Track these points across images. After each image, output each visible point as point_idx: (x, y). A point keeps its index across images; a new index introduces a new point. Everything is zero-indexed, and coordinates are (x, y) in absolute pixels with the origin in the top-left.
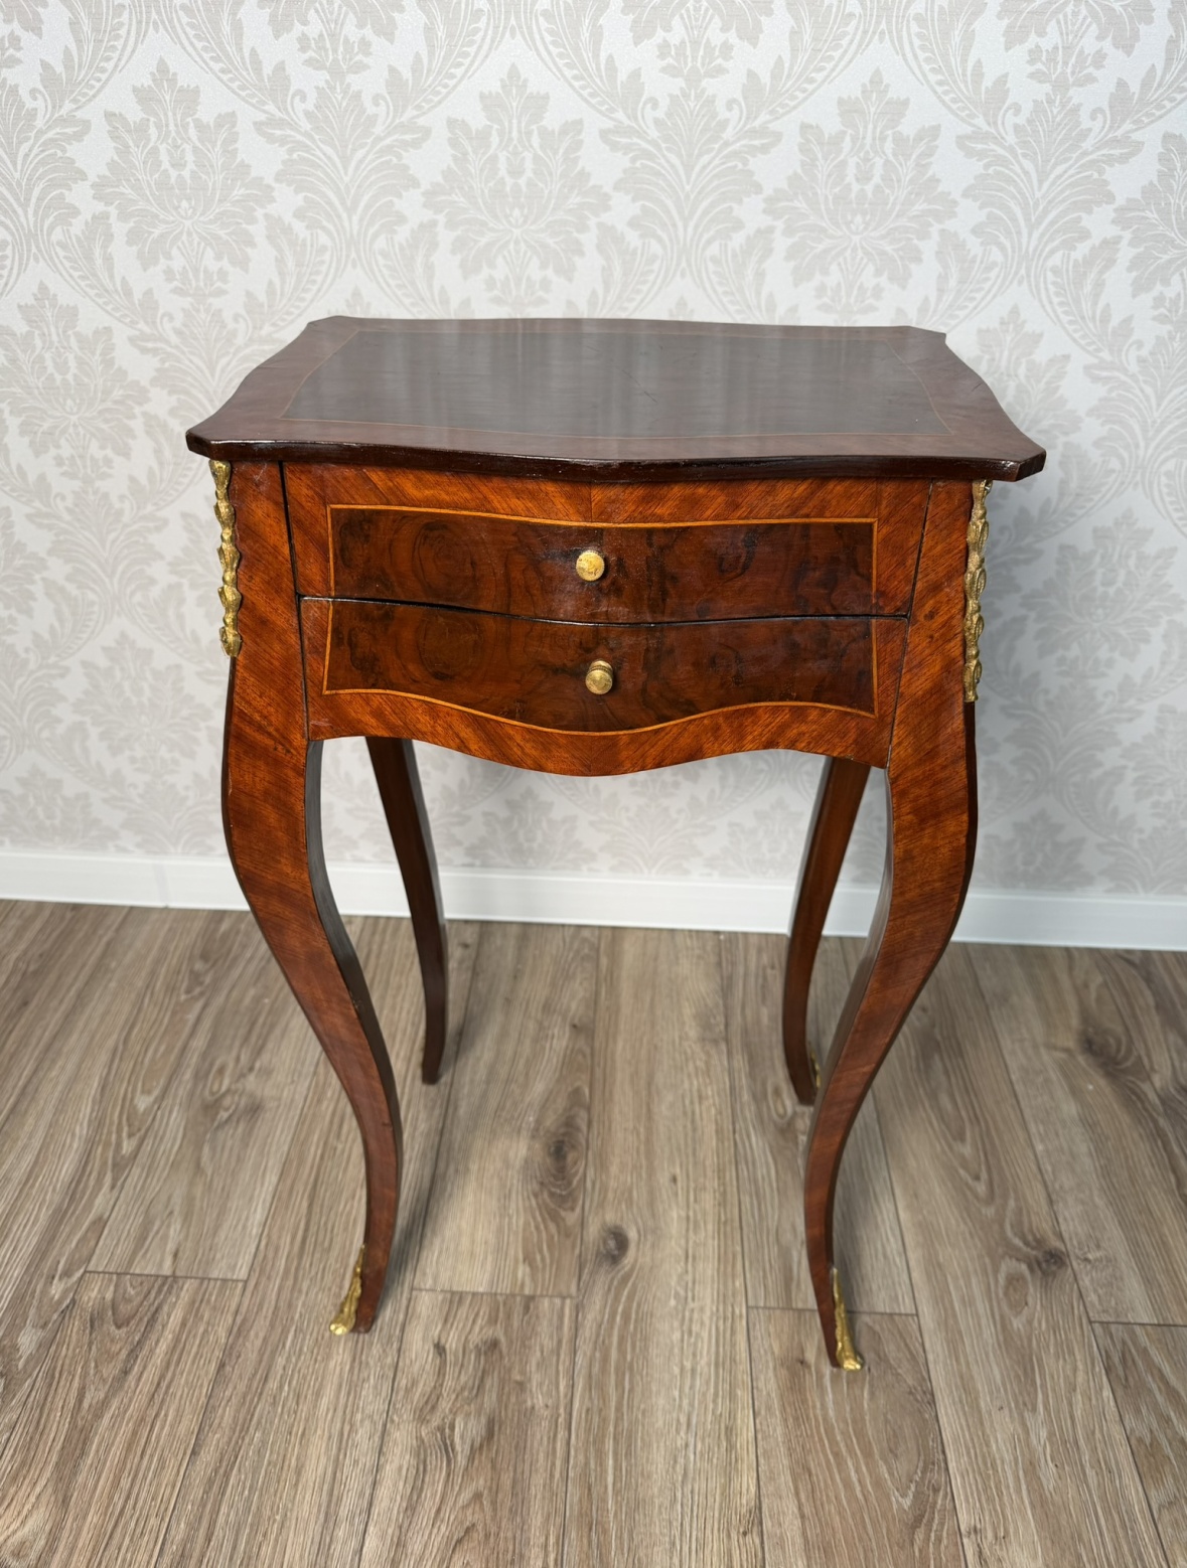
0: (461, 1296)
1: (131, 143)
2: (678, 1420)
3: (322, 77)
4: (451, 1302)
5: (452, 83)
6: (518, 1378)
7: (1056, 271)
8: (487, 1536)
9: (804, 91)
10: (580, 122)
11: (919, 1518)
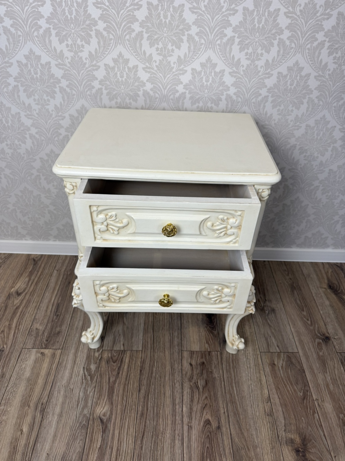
0: (193, 351)
1: (110, 71)
2: (248, 379)
3: (161, 58)
4: (191, 353)
5: (193, 60)
6: (210, 370)
7: (334, 107)
8: (210, 406)
9: (279, 64)
10: (224, 70)
11: (304, 397)
